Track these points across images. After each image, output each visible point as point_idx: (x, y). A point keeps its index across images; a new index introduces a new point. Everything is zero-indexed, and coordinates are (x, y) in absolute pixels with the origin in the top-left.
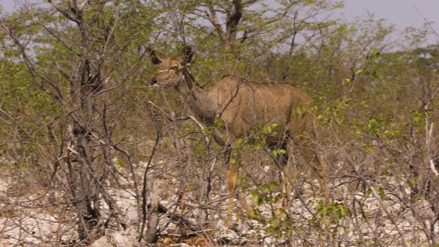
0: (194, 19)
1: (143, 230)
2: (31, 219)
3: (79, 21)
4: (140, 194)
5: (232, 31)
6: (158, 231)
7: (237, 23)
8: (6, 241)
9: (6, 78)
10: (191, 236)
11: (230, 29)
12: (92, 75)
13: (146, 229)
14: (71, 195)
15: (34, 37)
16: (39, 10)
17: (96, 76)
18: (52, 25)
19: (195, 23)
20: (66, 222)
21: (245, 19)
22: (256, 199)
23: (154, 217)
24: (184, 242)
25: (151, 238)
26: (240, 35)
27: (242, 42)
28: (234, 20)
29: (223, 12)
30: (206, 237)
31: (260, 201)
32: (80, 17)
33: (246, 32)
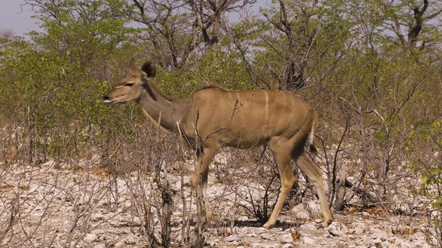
0: (382, 31)
1: (332, 201)
2: (245, 187)
3: (288, 32)
4: (331, 170)
5: (413, 42)
6: (345, 201)
7: (417, 34)
8: (225, 203)
9: (230, 75)
10: (371, 207)
11: (411, 39)
12: (296, 74)
13: (335, 199)
14: (276, 170)
15: (254, 41)
16: (259, 20)
17: (299, 76)
18: (267, 33)
19: (382, 34)
20: (272, 191)
21: (424, 32)
22: (425, 179)
23: (342, 190)
24: (365, 211)
25: (339, 206)
26: (419, 44)
27: (420, 50)
28: (415, 31)
29: (405, 25)
30: (383, 208)
31: (428, 182)
32: (289, 29)
33: (424, 42)
